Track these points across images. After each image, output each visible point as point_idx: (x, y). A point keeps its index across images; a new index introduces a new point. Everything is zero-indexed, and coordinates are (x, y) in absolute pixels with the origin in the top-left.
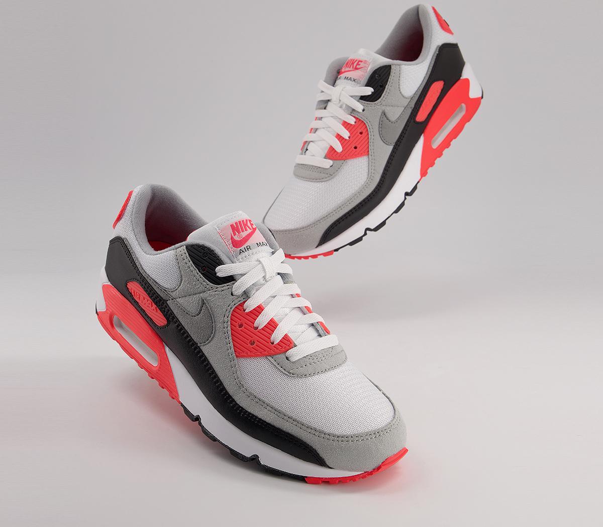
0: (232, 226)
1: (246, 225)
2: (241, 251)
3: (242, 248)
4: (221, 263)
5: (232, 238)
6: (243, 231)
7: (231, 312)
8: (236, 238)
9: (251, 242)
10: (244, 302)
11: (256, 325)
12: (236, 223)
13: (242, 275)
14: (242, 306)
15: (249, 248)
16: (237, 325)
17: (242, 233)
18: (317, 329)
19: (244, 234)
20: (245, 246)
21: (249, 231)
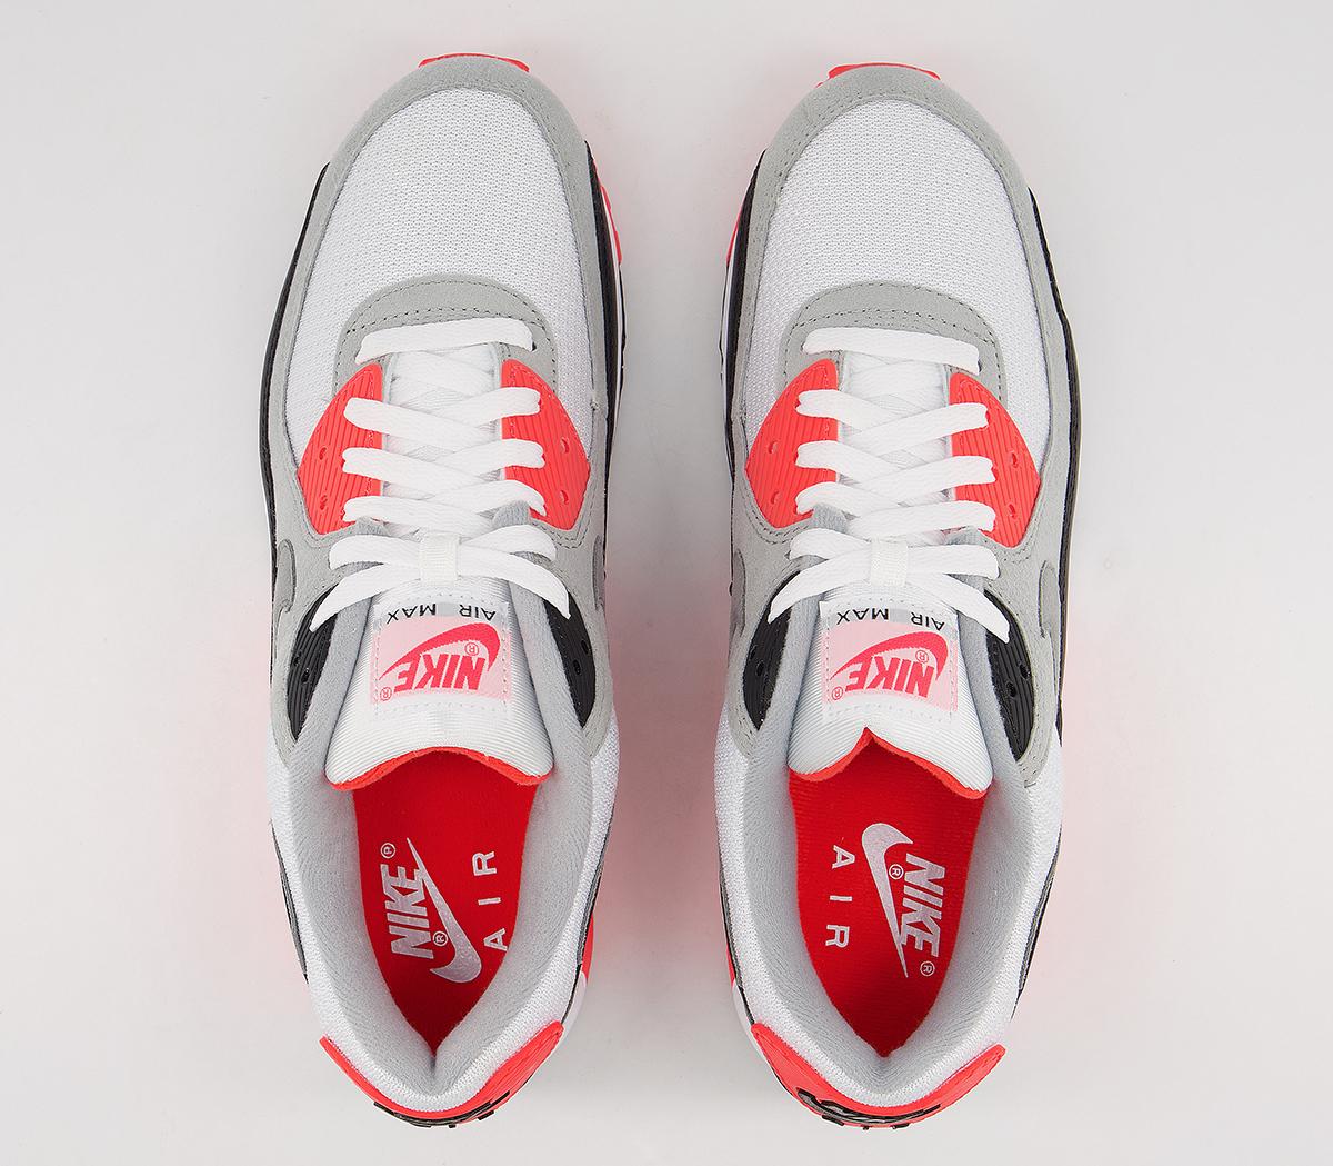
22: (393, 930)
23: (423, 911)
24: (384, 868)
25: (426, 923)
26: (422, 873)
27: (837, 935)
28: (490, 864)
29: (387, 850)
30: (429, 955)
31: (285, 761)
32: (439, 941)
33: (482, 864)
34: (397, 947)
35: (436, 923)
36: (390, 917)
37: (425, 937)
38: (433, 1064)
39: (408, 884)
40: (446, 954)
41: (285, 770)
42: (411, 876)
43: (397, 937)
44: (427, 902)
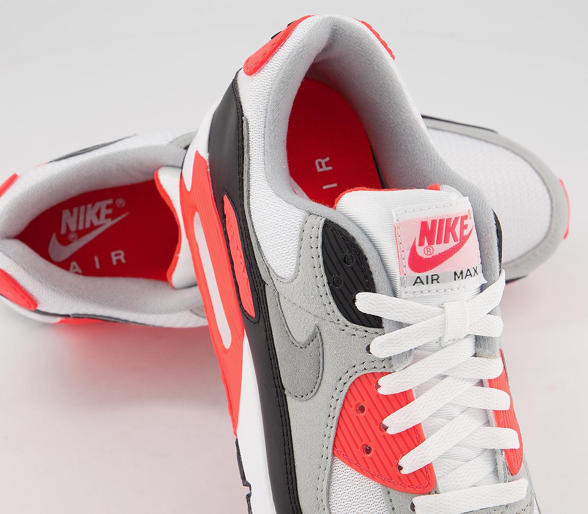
0: (424, 224)
1: (450, 229)
2: (419, 281)
3: (423, 275)
4: (370, 287)
5: (413, 249)
6: (439, 242)
7: (353, 379)
8: (421, 252)
9: (444, 269)
10: (383, 374)
11: (386, 422)
12: (434, 222)
13: (400, 325)
14: (376, 378)
15: (435, 279)
16: (354, 403)
17: (435, 246)
18: (496, 460)
19: (438, 249)
20: (429, 273)
21: (452, 243)
22: (75, 210)
23: (88, 225)
24: (110, 202)
25: (81, 227)
26: (109, 223)
27: (323, 165)
28: (119, 261)
29: (121, 202)
30: (63, 231)
31: (171, 142)
32: (72, 236)
33: (118, 256)
34: (66, 213)
35: (81, 233)
36: (82, 208)
37: (73, 228)
38: (9, 237)
39: (102, 216)
40: (65, 241)
41: (167, 142)
42: (107, 217)
43: (72, 212)
44: (93, 228)
